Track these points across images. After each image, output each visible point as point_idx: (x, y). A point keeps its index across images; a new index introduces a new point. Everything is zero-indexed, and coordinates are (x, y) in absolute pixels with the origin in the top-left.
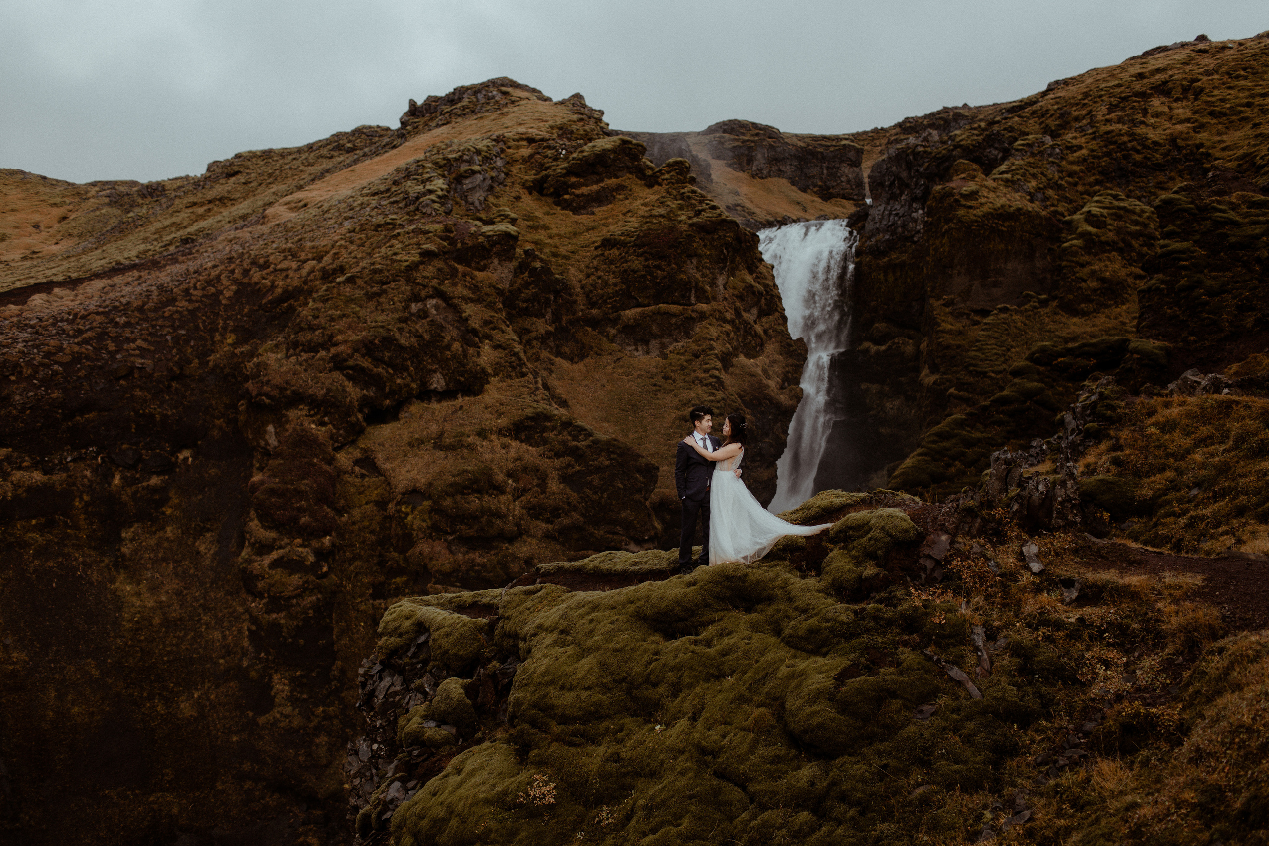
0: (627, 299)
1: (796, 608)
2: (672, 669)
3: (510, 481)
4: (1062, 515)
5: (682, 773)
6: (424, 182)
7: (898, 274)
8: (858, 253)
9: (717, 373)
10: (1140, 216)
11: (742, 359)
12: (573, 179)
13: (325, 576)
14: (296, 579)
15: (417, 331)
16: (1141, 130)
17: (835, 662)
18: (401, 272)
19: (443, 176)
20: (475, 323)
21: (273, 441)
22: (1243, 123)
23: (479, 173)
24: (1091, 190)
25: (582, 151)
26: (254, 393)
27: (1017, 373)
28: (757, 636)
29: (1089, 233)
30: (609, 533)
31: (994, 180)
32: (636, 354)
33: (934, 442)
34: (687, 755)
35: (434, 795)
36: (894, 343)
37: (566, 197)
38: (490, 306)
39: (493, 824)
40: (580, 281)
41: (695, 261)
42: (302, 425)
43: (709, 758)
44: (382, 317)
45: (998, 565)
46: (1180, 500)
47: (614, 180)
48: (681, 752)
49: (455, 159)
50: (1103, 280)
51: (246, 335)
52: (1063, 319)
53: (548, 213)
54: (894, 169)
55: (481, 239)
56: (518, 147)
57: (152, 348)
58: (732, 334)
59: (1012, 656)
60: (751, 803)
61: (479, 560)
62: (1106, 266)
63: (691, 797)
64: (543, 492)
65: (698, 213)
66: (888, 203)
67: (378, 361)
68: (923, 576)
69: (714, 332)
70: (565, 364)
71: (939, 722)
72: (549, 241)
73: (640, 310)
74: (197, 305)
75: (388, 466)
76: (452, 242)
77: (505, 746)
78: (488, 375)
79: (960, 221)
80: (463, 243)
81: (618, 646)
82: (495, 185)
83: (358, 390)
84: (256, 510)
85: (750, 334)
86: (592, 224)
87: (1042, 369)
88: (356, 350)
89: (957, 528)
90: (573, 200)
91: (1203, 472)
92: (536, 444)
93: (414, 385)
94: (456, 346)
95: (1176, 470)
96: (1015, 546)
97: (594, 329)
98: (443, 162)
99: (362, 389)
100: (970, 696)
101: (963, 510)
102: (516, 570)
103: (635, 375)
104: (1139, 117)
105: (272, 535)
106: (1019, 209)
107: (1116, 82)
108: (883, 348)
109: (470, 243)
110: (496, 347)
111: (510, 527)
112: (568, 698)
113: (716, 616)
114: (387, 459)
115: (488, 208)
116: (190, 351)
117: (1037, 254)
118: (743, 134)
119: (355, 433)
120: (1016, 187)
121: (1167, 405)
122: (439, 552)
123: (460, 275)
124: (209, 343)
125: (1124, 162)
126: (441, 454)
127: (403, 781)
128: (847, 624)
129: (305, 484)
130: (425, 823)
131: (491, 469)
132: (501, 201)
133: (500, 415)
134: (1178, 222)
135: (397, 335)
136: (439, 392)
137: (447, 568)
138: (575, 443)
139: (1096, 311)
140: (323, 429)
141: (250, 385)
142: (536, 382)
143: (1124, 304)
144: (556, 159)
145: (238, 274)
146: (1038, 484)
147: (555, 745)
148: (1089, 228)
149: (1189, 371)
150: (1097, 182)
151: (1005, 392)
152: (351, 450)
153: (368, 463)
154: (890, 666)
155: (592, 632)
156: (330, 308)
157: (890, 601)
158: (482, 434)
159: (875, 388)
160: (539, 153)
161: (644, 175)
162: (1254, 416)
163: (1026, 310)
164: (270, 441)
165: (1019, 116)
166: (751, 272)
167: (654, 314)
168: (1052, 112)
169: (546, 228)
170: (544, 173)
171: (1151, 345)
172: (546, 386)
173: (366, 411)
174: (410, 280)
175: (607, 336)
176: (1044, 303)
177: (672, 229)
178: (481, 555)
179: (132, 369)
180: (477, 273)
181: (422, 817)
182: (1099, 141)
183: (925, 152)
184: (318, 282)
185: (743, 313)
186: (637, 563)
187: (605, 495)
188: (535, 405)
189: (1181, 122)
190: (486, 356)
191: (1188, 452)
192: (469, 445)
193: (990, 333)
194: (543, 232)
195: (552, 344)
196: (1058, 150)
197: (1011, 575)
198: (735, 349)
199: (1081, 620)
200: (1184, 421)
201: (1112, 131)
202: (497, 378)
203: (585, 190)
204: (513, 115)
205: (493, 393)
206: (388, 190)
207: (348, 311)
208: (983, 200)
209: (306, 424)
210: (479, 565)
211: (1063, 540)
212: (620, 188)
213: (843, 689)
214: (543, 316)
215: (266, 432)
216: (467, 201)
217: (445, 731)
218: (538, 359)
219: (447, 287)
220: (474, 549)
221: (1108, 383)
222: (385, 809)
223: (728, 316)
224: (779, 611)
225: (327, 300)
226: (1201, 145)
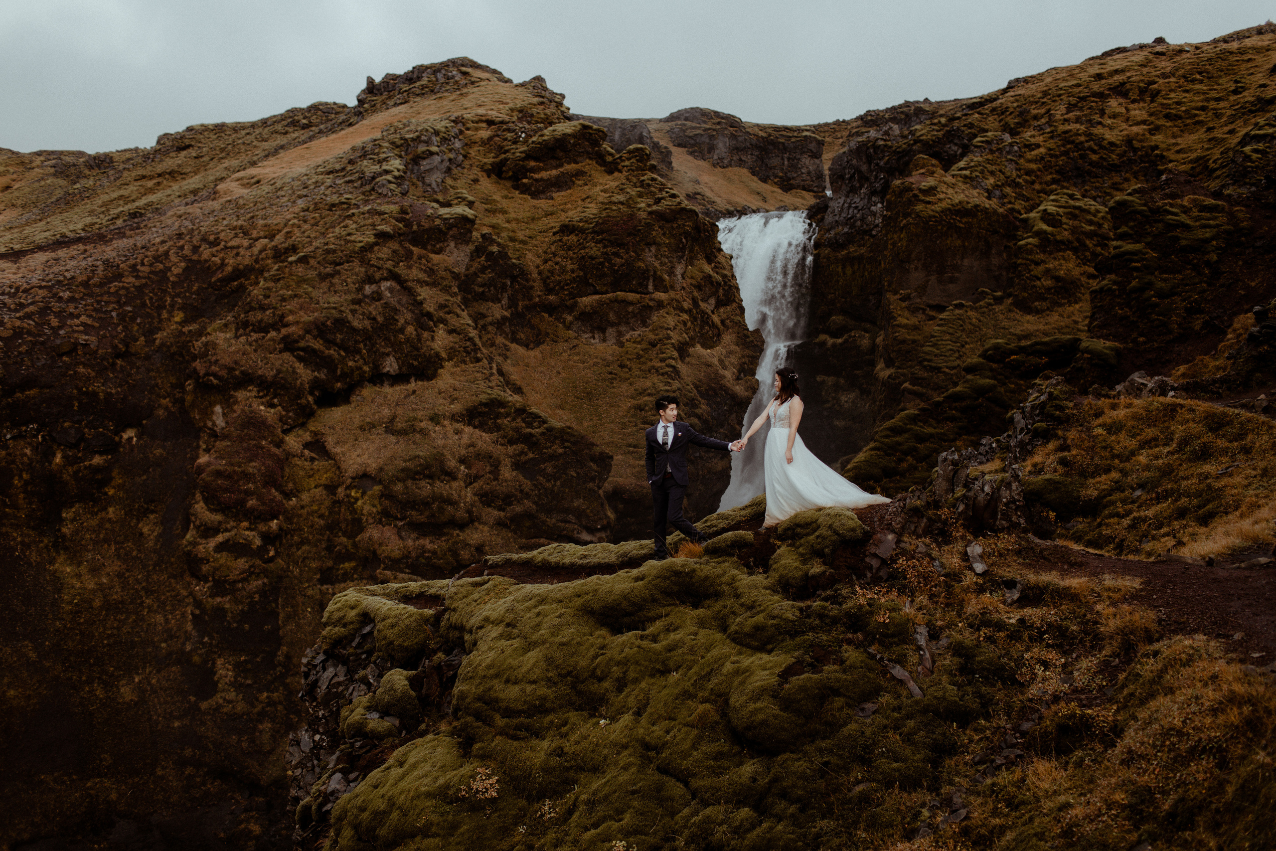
0: (584, 285)
1: (742, 605)
2: (618, 663)
3: (462, 468)
4: (1006, 516)
5: (625, 768)
6: (380, 162)
7: (856, 267)
8: (817, 245)
9: (673, 363)
10: (1095, 216)
11: (698, 347)
12: (532, 163)
13: (271, 560)
14: (242, 563)
15: (370, 313)
16: (1098, 130)
17: (780, 659)
18: (355, 252)
19: (400, 156)
20: (429, 307)
21: (220, 422)
22: (1198, 127)
23: (437, 154)
24: (1048, 188)
25: (542, 135)
26: (202, 373)
27: (970, 369)
28: (703, 632)
29: (1045, 232)
30: (562, 521)
31: (953, 176)
32: (593, 341)
33: (887, 437)
34: (630, 750)
35: (376, 787)
36: (850, 337)
37: (525, 181)
38: (446, 289)
39: (434, 818)
40: (538, 267)
41: (653, 249)
42: (250, 406)
43: (652, 754)
44: (334, 299)
45: (942, 565)
46: (1124, 501)
47: (573, 165)
48: (625, 747)
49: (413, 139)
50: (1057, 279)
51: (194, 313)
52: (1018, 317)
53: (506, 197)
54: (854, 162)
55: (438, 222)
56: (477, 129)
57: (97, 325)
58: (689, 324)
59: (953, 655)
60: (694, 798)
61: (429, 546)
62: (1060, 265)
63: (633, 792)
64: (496, 479)
65: (658, 201)
66: (847, 196)
67: (330, 343)
68: (869, 575)
69: (671, 321)
70: (521, 350)
71: (880, 720)
72: (507, 225)
73: (597, 297)
74: (144, 281)
75: (338, 450)
76: (408, 224)
77: (448, 739)
78: (442, 359)
79: (918, 216)
80: (419, 225)
81: (564, 640)
82: (453, 167)
83: (309, 372)
84: (202, 493)
85: (708, 323)
86: (551, 209)
87: (994, 366)
88: (308, 332)
89: (903, 528)
90: (532, 184)
91: (1147, 474)
92: (490, 431)
93: (366, 368)
94: (410, 329)
95: (1121, 471)
96: (959, 546)
97: (550, 316)
98: (399, 142)
99: (313, 371)
100: (911, 695)
101: (910, 510)
102: (467, 557)
103: (591, 363)
104: (1097, 118)
105: (218, 517)
106: (976, 206)
107: (1075, 82)
108: (840, 341)
109: (427, 226)
110: (451, 332)
111: (461, 514)
112: (514, 691)
113: (663, 611)
114: (337, 443)
115: (445, 191)
116: (136, 328)
117: (993, 252)
118: (705, 122)
119: (305, 415)
120: (975, 183)
121: (1114, 407)
122: (389, 538)
123: (415, 257)
124: (156, 321)
125: (1080, 161)
126: (392, 438)
127: (345, 772)
128: (793, 621)
129: (252, 467)
130: (365, 815)
131: (443, 455)
132: (459, 183)
133: (453, 400)
134: (1132, 224)
135: (350, 317)
136: (392, 376)
137: (397, 554)
138: (529, 430)
139: (1049, 309)
140: (272, 411)
141: (197, 364)
142: (491, 368)
143: (1076, 303)
144: (515, 142)
145: (187, 251)
146: (983, 485)
147: (499, 738)
148: (1045, 227)
149: (1137, 374)
150: (1054, 181)
151: (958, 389)
152: (301, 432)
153: (317, 446)
154: (834, 664)
155: (538, 626)
156: (282, 288)
157: (835, 600)
158: (435, 419)
159: (830, 380)
160: (498, 136)
161: (605, 161)
162: (1197, 419)
163: (981, 307)
164: (218, 422)
165: (979, 113)
166: (709, 261)
167: (611, 301)
168: (1011, 110)
169: (504, 212)
170: (503, 156)
171: (1102, 345)
172: (501, 372)
173: (317, 393)
174: (364, 262)
175: (564, 323)
176: (999, 300)
177: (632, 216)
178: (431, 542)
179: (76, 345)
180: (432, 256)
181: (362, 809)
182: (1056, 140)
183: (886, 146)
184: (270, 261)
185: (700, 303)
186: (585, 557)
187: (558, 483)
188: (489, 391)
189: (1138, 124)
190: (441, 340)
191: (1133, 453)
192: (421, 430)
193: (945, 328)
194: (501, 216)
195: (507, 330)
196: (1016, 148)
197: (955, 575)
198: (691, 338)
199: (1022, 621)
200: (1130, 423)
201: (1070, 131)
202: (451, 363)
203: (544, 175)
204: (472, 96)
205: (447, 378)
206: (343, 169)
207: (300, 291)
208: (942, 196)
209: (255, 406)
210: (429, 551)
211: (1006, 542)
212: (580, 174)
213: (787, 686)
214: (500, 302)
215: (213, 412)
216: (424, 183)
217: (387, 723)
218: (493, 345)
219: (401, 269)
220: (425, 535)
221: (1058, 384)
222: (326, 801)
223: (686, 305)
224: (725, 607)
225: (279, 280)
226: (1156, 147)
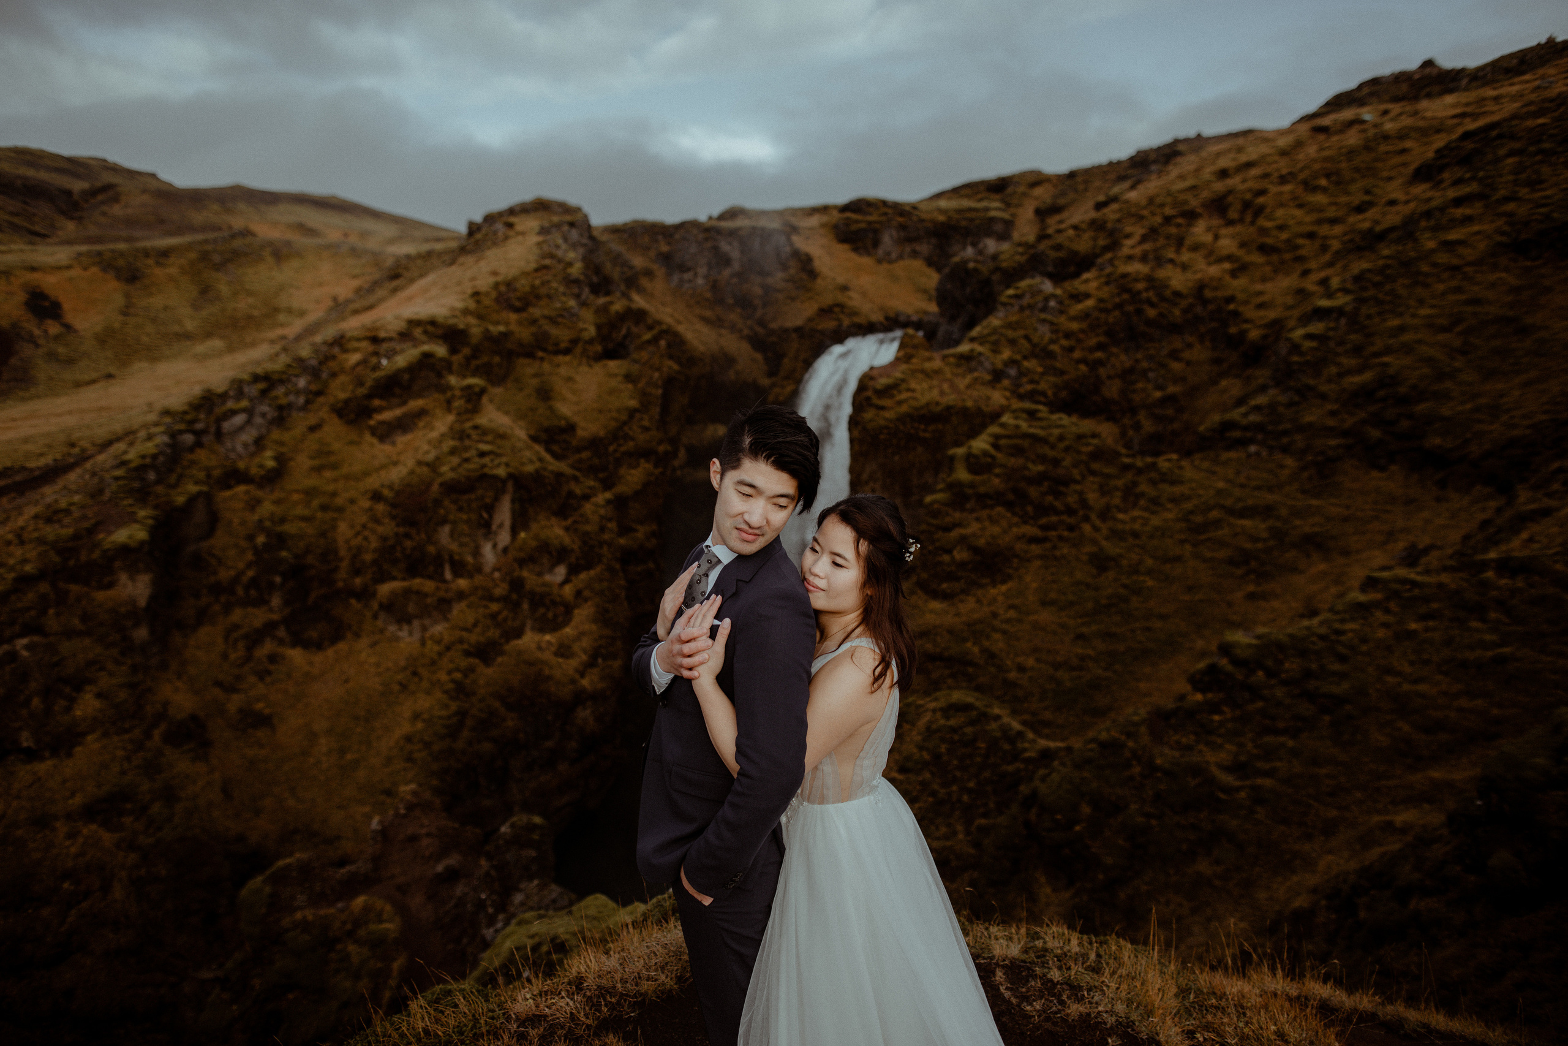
10: (1053, 447)
11: (530, 636)
12: (377, 402)
16: (1165, 273)
20: (71, 667)
23: (246, 410)
29: (961, 482)
31: (946, 357)
32: (400, 634)
37: (371, 423)
38: (101, 640)
40: (348, 542)
41: (447, 529)
47: (417, 402)
49: (219, 395)
50: (975, 550)
52: (921, 603)
53: (348, 444)
58: (504, 614)
62: (984, 528)
70: (303, 655)
72: (328, 487)
73: (394, 586)
82: (292, 413)
86: (386, 460)
90: (376, 427)
94: (36, 702)
106: (949, 408)
109: (84, 560)
110: (98, 696)
115: (258, 452)
118: (871, 214)
120: (973, 364)
123: (72, 599)
125: (1136, 318)
133: (74, 792)
136: (31, 751)
139: (965, 592)
143: (1004, 582)
144: (376, 370)
148: (964, 475)
150: (1100, 347)
160: (367, 360)
167: (409, 589)
170: (358, 391)
175: (370, 611)
177: (429, 485)
180: (96, 594)
182: (1111, 287)
183: (975, 270)
195: (282, 634)
196: (1052, 303)
198: (511, 630)
202: (94, 736)
203: (387, 416)
212: (422, 413)
219: (48, 618)
226: (1231, 299)
